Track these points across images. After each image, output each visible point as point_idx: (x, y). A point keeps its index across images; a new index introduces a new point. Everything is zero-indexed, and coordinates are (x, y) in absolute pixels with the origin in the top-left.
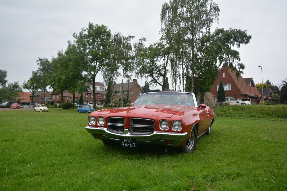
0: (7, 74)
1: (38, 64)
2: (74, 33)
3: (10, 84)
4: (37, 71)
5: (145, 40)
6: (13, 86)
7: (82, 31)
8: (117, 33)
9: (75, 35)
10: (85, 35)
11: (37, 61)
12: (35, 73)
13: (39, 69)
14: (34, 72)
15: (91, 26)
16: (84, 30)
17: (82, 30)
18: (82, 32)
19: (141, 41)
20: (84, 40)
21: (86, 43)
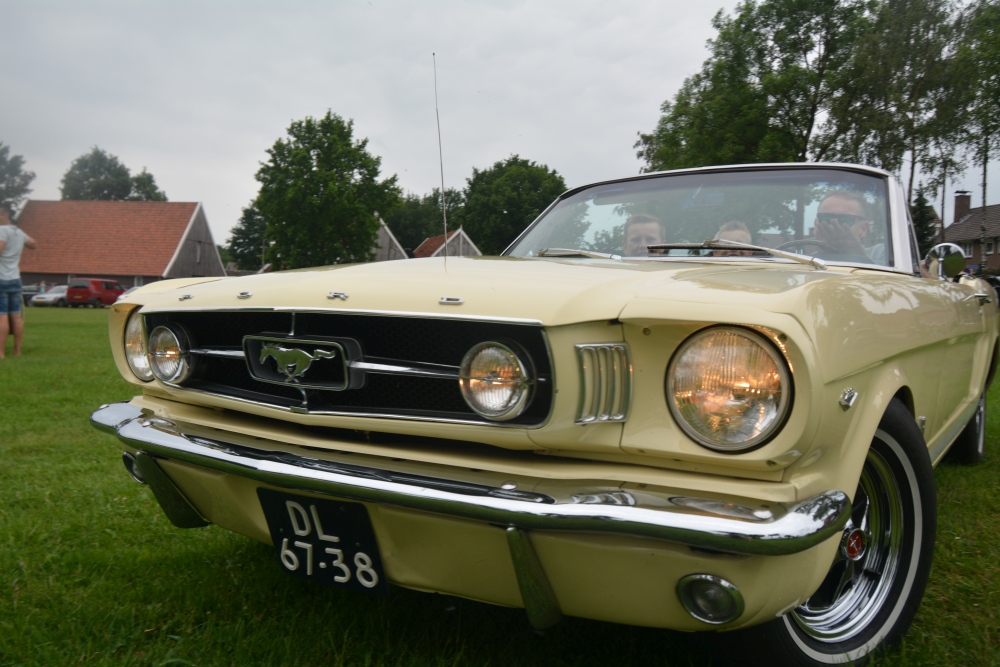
1: (640, 154)
2: (720, 13)
3: (601, 232)
9: (722, 17)
11: (638, 144)
20: (763, 31)
21: (770, 43)
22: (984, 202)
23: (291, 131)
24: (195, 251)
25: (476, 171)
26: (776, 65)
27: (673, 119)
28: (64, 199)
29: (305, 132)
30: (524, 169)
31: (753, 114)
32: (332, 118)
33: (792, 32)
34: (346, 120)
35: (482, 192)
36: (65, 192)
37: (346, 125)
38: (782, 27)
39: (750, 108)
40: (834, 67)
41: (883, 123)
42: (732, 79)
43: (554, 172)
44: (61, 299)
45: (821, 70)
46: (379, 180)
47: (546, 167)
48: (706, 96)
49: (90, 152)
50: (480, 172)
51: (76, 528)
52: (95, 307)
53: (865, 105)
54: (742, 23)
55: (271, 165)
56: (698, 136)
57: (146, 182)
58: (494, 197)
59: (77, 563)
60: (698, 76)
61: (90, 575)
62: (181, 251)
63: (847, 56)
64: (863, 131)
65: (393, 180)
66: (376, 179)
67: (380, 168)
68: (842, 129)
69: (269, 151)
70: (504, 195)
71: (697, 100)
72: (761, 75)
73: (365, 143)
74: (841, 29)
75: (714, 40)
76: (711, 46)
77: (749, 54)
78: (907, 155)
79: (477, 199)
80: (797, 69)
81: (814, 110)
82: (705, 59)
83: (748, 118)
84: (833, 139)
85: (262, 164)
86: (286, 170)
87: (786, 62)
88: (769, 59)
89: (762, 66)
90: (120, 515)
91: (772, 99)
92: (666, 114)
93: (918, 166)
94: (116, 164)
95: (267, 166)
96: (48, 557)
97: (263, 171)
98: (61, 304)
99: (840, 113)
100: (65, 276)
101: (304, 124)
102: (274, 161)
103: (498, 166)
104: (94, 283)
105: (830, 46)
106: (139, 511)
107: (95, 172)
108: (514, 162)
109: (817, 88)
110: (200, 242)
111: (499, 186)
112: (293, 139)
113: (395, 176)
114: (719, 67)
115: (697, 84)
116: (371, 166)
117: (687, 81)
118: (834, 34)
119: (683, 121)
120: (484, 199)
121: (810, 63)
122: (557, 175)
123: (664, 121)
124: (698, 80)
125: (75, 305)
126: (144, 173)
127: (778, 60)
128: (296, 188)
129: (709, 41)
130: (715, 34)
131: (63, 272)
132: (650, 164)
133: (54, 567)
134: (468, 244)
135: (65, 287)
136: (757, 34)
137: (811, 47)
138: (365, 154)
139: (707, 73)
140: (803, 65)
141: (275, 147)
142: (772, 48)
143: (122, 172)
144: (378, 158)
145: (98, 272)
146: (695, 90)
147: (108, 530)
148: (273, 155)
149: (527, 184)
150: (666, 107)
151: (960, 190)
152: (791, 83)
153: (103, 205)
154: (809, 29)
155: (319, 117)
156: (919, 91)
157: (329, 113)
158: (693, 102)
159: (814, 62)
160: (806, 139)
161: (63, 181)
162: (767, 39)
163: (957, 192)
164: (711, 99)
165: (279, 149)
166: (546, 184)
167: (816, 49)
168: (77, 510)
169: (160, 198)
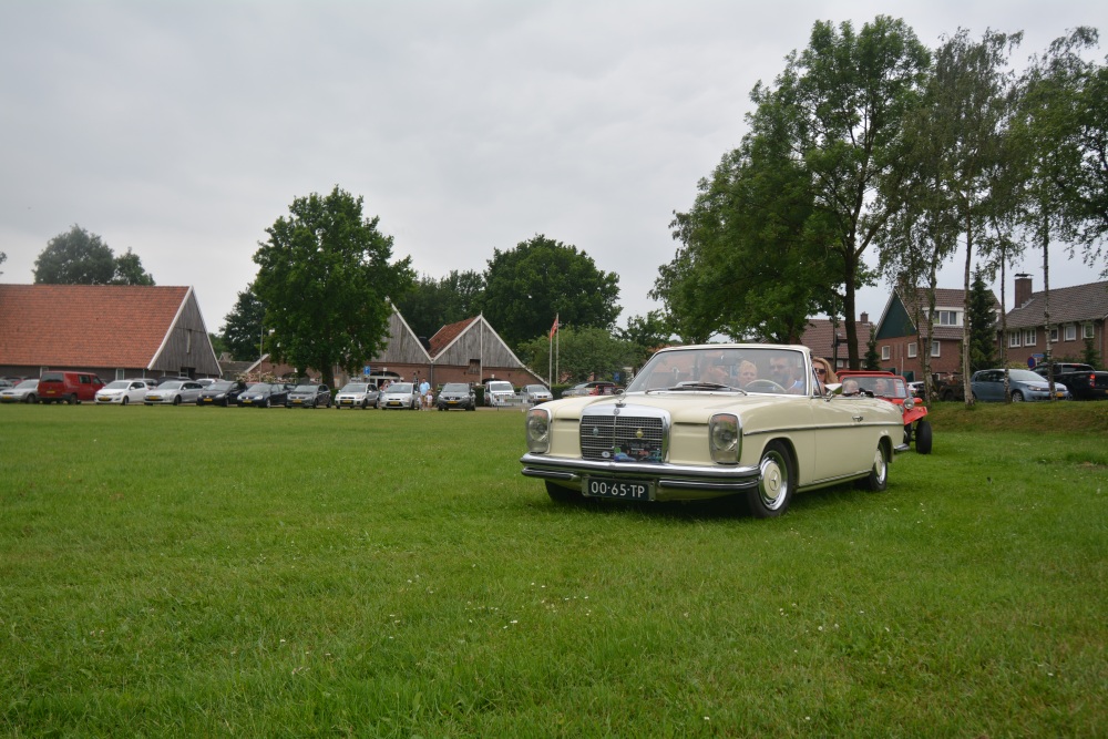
0: (617, 285)
1: (676, 235)
2: (758, 85)
3: (634, 318)
4: (673, 263)
5: (1088, 40)
6: (642, 325)
7: (791, 65)
8: (946, 42)
9: (761, 89)
10: (803, 82)
11: (673, 224)
12: (669, 270)
13: (679, 256)
14: (664, 269)
15: (821, 36)
16: (796, 60)
17: (787, 62)
18: (787, 72)
19: (1063, 49)
20: (804, 104)
21: (813, 117)
22: (1047, 286)
23: (294, 209)
24: (185, 341)
25: (497, 252)
26: (819, 140)
27: (711, 197)
28: (38, 282)
29: (308, 209)
30: (550, 251)
31: (796, 192)
32: (340, 194)
33: (836, 107)
34: (355, 197)
35: (505, 275)
36: (38, 274)
37: (355, 202)
38: (826, 100)
39: (793, 186)
40: (882, 142)
41: (936, 203)
42: (773, 155)
43: (584, 253)
44: (32, 395)
45: (868, 146)
46: (391, 262)
47: (574, 248)
48: (746, 173)
49: (70, 231)
50: (502, 253)
51: (46, 668)
52: (70, 403)
53: (915, 183)
54: (782, 96)
55: (271, 245)
56: (738, 215)
57: (131, 264)
58: (517, 280)
59: (47, 711)
60: (737, 151)
61: (62, 725)
62: (169, 339)
63: (895, 132)
64: (915, 210)
65: (407, 261)
66: (388, 261)
67: (392, 250)
68: (892, 209)
69: (269, 231)
70: (528, 279)
71: (736, 177)
72: (804, 151)
73: (375, 221)
74: (888, 103)
75: (753, 114)
76: (749, 120)
77: (790, 128)
78: (962, 237)
79: (499, 283)
80: (842, 144)
81: (862, 188)
82: (745, 134)
83: (791, 196)
84: (883, 220)
85: (262, 244)
86: (288, 251)
87: (830, 137)
88: (811, 134)
89: (805, 141)
90: (97, 651)
91: (816, 176)
92: (703, 192)
93: (975, 248)
94: (99, 244)
95: (267, 247)
96: (13, 704)
97: (261, 252)
98: (31, 399)
99: (890, 191)
100: (38, 367)
101: (308, 201)
102: (274, 241)
103: (522, 246)
104: (69, 376)
105: (877, 121)
106: (119, 646)
107: (74, 252)
108: (540, 242)
109: (864, 165)
110: (190, 330)
111: (522, 268)
112: (296, 217)
113: (408, 258)
114: (759, 142)
115: (736, 160)
116: (382, 247)
117: (725, 157)
118: (881, 108)
119: (722, 199)
120: (507, 283)
121: (856, 138)
122: (587, 257)
123: (701, 199)
124: (737, 156)
125: (47, 401)
126: (129, 254)
127: (822, 135)
128: (299, 271)
129: (748, 114)
130: (754, 108)
131: (34, 364)
132: (687, 245)
133: (20, 715)
134: (490, 331)
135: (36, 381)
136: (799, 107)
137: (856, 121)
138: (376, 233)
139: (746, 149)
140: (850, 141)
141: (275, 226)
142: (814, 121)
143: (104, 253)
144: (390, 238)
145: (74, 365)
146: (734, 167)
147: (83, 670)
148: (273, 235)
149: (553, 267)
150: (703, 185)
151: (1021, 273)
152: (835, 161)
153: (81, 289)
154: (853, 103)
155: (325, 193)
156: (972, 168)
157: (336, 190)
158: (732, 179)
159: (860, 137)
160: (854, 218)
161: (37, 263)
162: (809, 112)
163: (1017, 275)
164: (751, 176)
165: (280, 229)
166: (574, 266)
167: (862, 123)
168: (48, 647)
169: (147, 282)
